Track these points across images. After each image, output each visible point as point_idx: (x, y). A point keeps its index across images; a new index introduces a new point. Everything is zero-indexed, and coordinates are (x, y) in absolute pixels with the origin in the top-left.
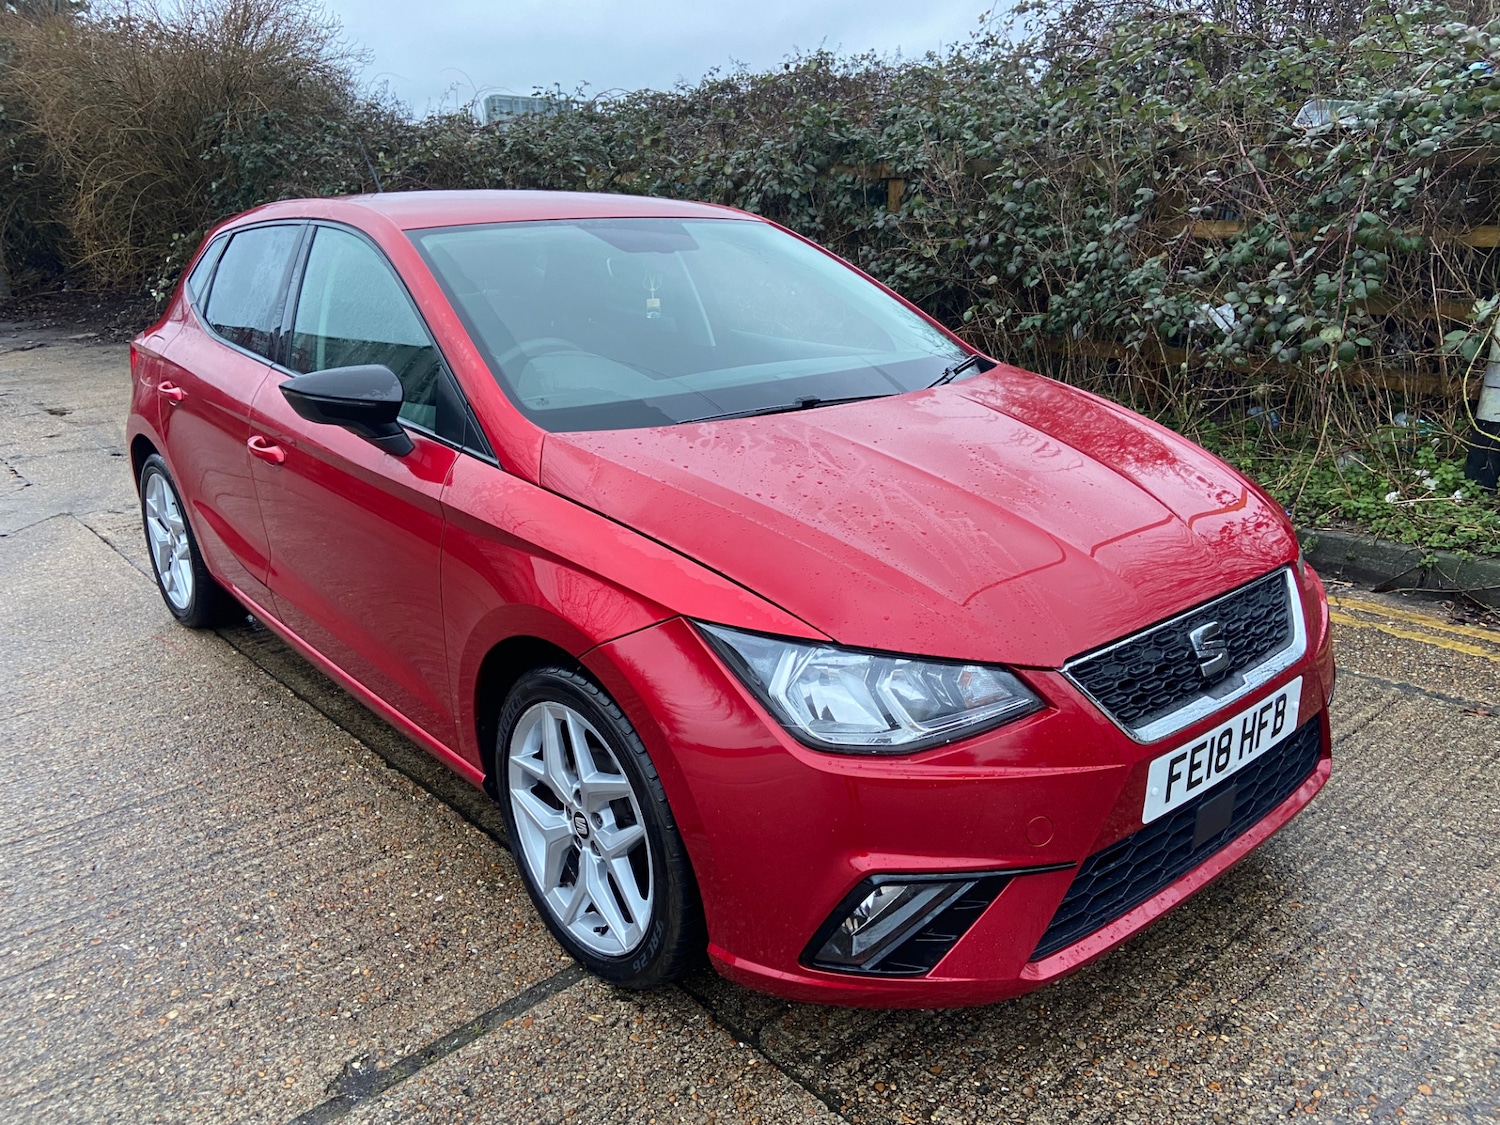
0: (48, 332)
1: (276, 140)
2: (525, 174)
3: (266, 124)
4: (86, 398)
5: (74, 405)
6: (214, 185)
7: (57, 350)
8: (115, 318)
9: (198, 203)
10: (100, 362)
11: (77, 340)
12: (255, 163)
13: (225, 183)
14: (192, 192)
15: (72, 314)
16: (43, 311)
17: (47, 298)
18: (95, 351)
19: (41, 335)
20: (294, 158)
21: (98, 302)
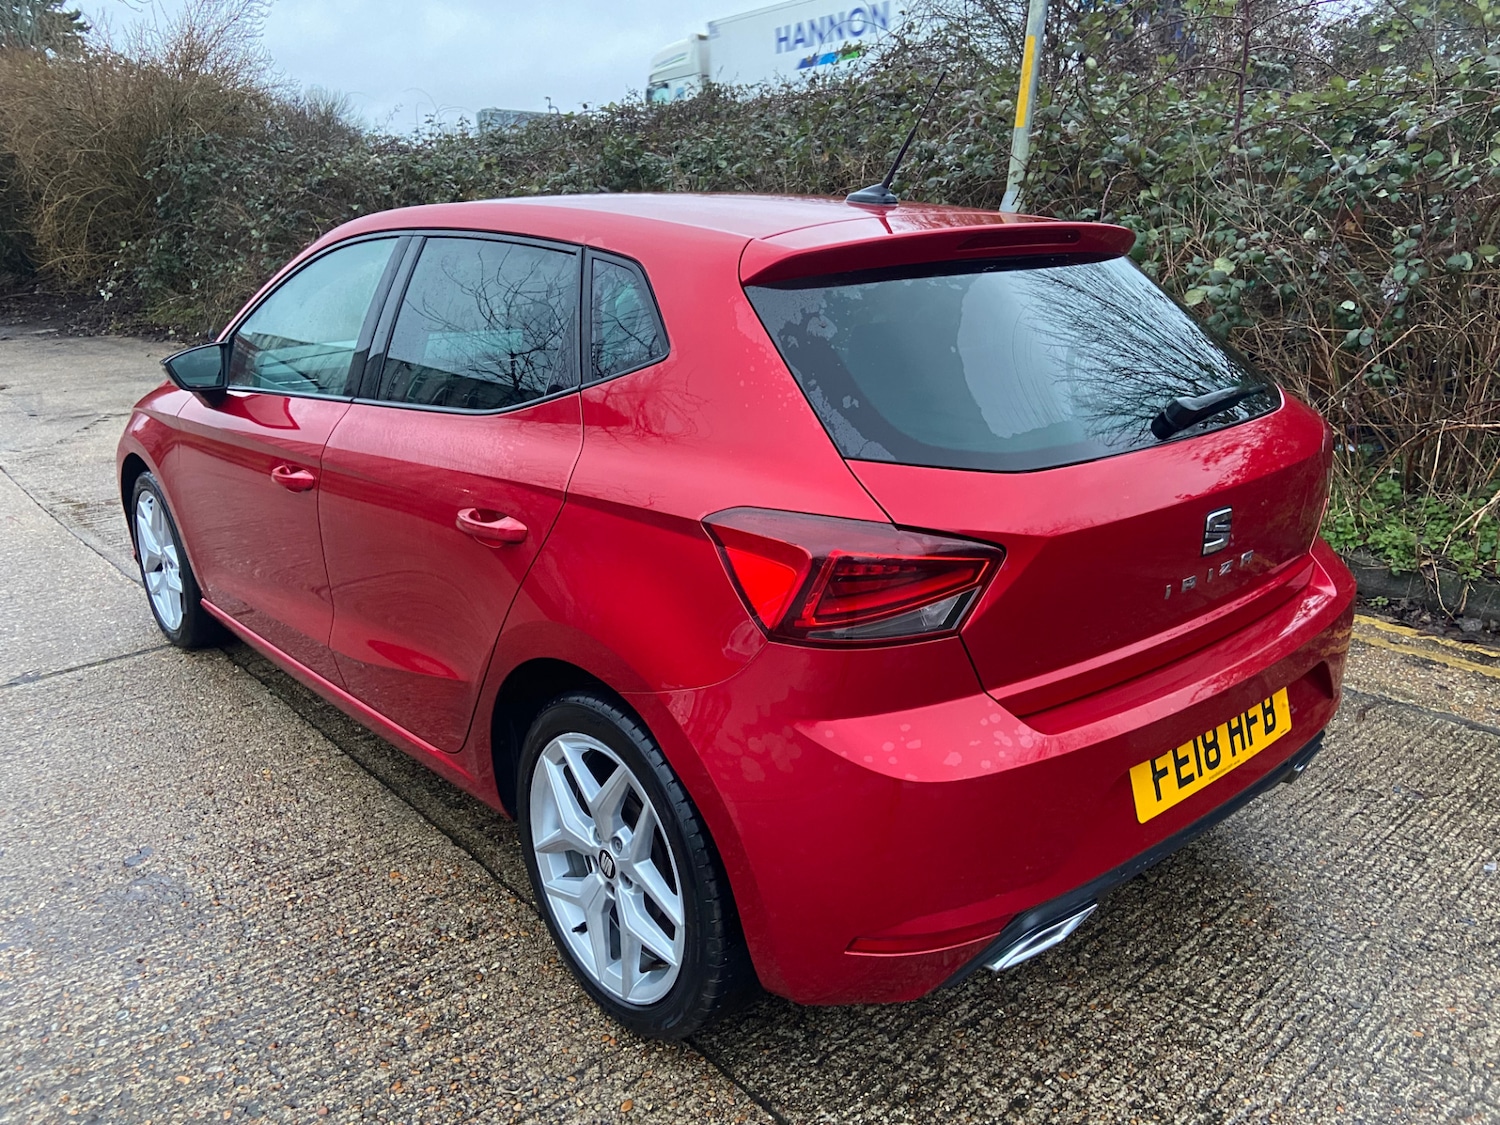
0: (15, 328)
1: (212, 161)
2: (408, 190)
3: (204, 146)
4: (27, 377)
5: (15, 383)
6: (159, 200)
7: (19, 342)
8: (76, 316)
9: (149, 215)
10: (51, 352)
11: (38, 335)
12: (192, 180)
13: (168, 198)
14: (142, 206)
15: (39, 313)
16: (14, 310)
17: (19, 298)
18: (49, 343)
19: (9, 330)
20: (225, 175)
21: (64, 303)
